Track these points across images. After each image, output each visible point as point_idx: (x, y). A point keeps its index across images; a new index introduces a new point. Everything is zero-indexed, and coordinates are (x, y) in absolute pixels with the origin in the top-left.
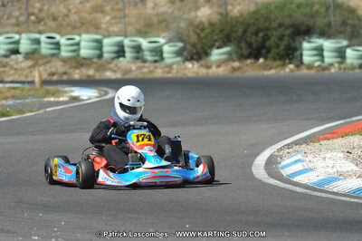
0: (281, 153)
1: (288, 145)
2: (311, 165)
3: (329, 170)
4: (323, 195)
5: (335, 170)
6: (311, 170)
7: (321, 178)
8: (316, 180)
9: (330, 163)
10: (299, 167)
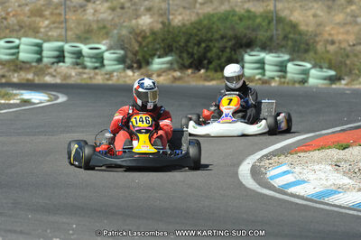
0: (262, 164)
1: (266, 155)
2: (303, 177)
3: (324, 182)
4: (327, 207)
5: (330, 183)
6: (304, 182)
7: (318, 190)
8: (313, 192)
9: (322, 175)
10: (289, 178)
